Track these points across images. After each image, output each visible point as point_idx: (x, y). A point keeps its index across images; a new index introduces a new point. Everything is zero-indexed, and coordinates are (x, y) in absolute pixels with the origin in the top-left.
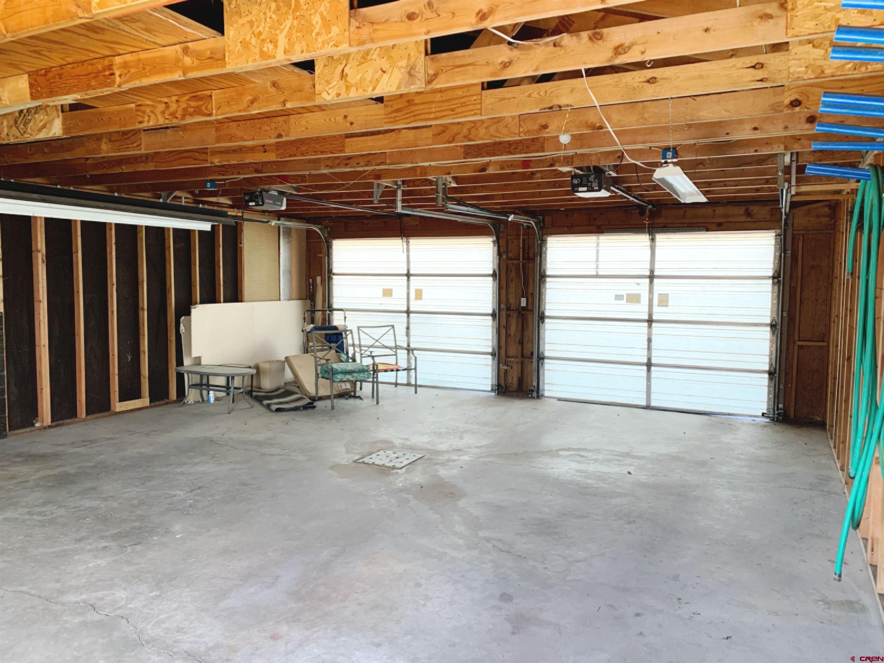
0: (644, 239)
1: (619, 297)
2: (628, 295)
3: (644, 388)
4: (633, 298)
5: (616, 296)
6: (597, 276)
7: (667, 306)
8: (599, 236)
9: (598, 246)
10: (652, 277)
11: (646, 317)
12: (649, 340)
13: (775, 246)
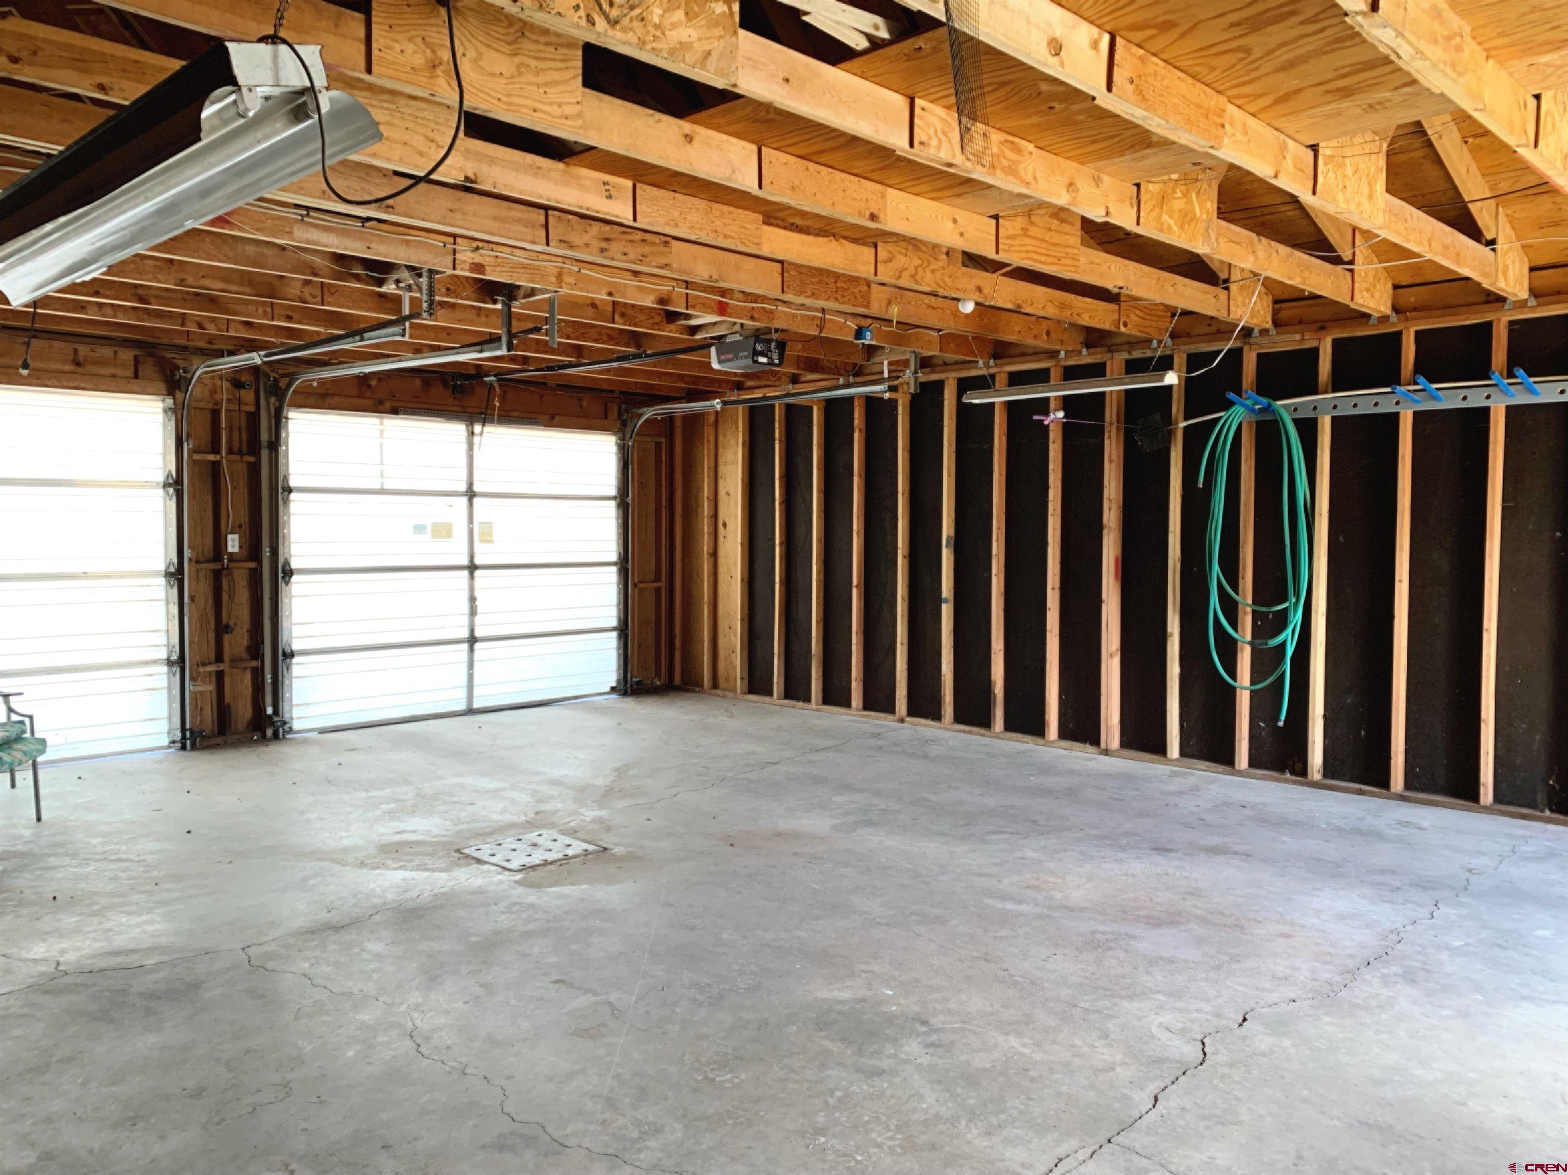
0: (457, 429)
1: (419, 529)
2: (434, 525)
3: (464, 681)
4: (443, 531)
5: (415, 527)
6: (382, 492)
7: (491, 541)
8: (382, 418)
9: (381, 436)
10: (471, 494)
11: (465, 561)
12: (472, 599)
13: (617, 454)
